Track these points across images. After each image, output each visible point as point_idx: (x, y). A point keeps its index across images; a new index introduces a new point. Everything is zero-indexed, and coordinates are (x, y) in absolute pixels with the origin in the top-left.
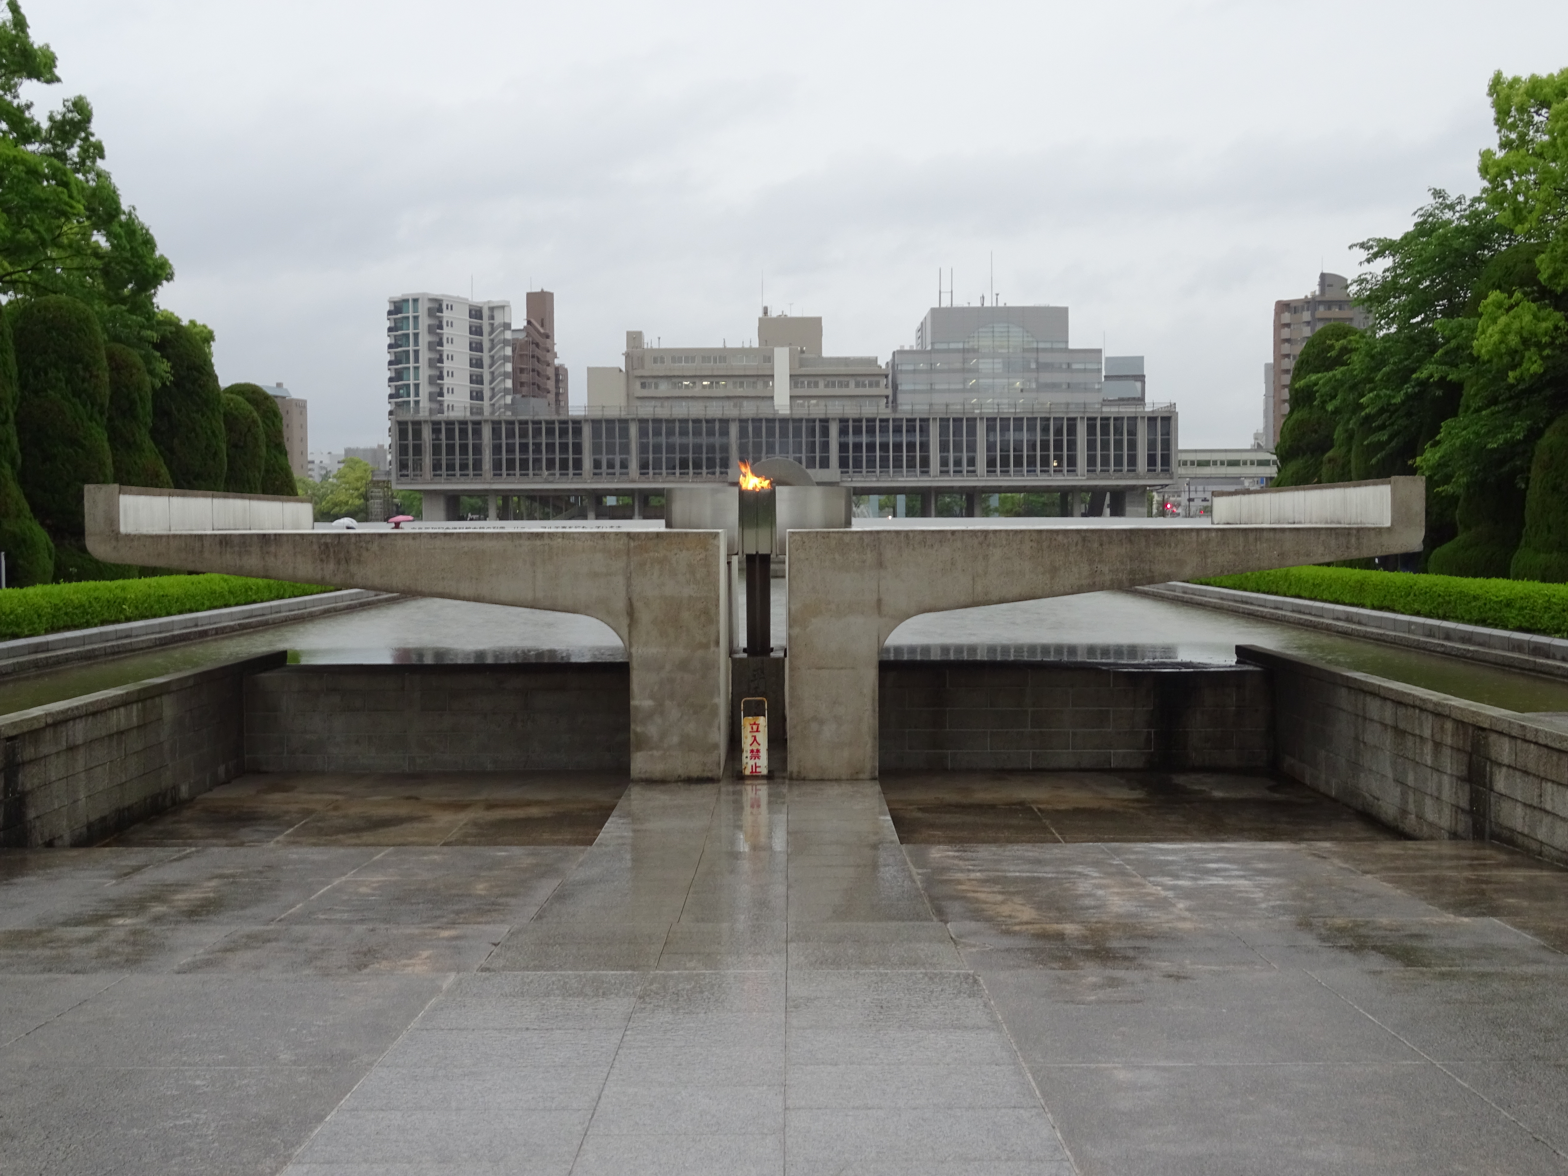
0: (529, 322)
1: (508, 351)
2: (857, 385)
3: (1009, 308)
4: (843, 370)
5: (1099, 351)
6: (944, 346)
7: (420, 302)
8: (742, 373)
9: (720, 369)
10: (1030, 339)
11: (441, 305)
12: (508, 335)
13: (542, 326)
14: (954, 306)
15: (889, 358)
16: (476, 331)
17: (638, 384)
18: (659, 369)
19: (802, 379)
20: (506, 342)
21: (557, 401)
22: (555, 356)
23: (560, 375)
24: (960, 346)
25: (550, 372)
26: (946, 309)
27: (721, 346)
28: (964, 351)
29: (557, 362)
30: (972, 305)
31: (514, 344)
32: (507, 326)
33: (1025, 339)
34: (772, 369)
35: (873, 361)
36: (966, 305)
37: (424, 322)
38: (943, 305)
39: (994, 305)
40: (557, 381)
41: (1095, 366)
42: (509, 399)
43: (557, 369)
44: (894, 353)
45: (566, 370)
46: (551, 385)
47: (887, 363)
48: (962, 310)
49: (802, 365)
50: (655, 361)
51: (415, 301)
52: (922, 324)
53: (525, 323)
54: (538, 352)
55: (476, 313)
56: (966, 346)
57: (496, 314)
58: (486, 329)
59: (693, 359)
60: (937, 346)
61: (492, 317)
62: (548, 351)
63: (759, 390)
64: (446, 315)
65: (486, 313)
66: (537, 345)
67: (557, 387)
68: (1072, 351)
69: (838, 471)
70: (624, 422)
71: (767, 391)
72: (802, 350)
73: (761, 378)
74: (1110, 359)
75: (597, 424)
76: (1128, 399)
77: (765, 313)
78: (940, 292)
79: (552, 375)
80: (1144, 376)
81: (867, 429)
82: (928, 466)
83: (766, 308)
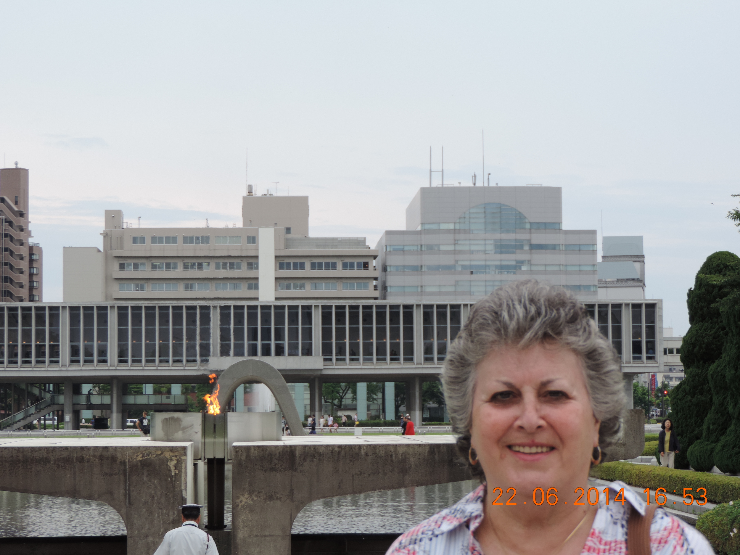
0: (2, 200)
2: (345, 266)
3: (500, 188)
4: (329, 251)
5: (594, 232)
6: (434, 227)
8: (224, 254)
9: (201, 250)
10: (524, 220)
13: (16, 203)
14: (444, 186)
15: (379, 238)
17: (116, 265)
18: (139, 250)
19: (287, 260)
21: (31, 281)
22: (29, 235)
23: (34, 254)
24: (451, 226)
25: (24, 251)
26: (437, 189)
27: (204, 226)
28: (455, 231)
29: (31, 241)
30: (463, 185)
33: (518, 220)
34: (257, 250)
35: (361, 242)
36: (458, 185)
38: (434, 185)
39: (486, 185)
40: (31, 261)
41: (591, 247)
43: (31, 248)
44: (383, 234)
45: (40, 250)
46: (24, 265)
48: (453, 190)
49: (287, 246)
50: (135, 240)
52: (412, 203)
54: (12, 232)
56: (457, 226)
59: (174, 240)
60: (427, 227)
62: (22, 230)
63: (244, 272)
66: (10, 223)
67: (31, 267)
68: (567, 232)
69: (321, 358)
70: (103, 310)
71: (251, 274)
72: (288, 230)
73: (245, 260)
74: (606, 240)
75: (74, 311)
76: (627, 280)
77: (250, 192)
78: (431, 171)
79: (26, 255)
80: (643, 256)
81: (350, 316)
82: (412, 354)
83: (250, 187)
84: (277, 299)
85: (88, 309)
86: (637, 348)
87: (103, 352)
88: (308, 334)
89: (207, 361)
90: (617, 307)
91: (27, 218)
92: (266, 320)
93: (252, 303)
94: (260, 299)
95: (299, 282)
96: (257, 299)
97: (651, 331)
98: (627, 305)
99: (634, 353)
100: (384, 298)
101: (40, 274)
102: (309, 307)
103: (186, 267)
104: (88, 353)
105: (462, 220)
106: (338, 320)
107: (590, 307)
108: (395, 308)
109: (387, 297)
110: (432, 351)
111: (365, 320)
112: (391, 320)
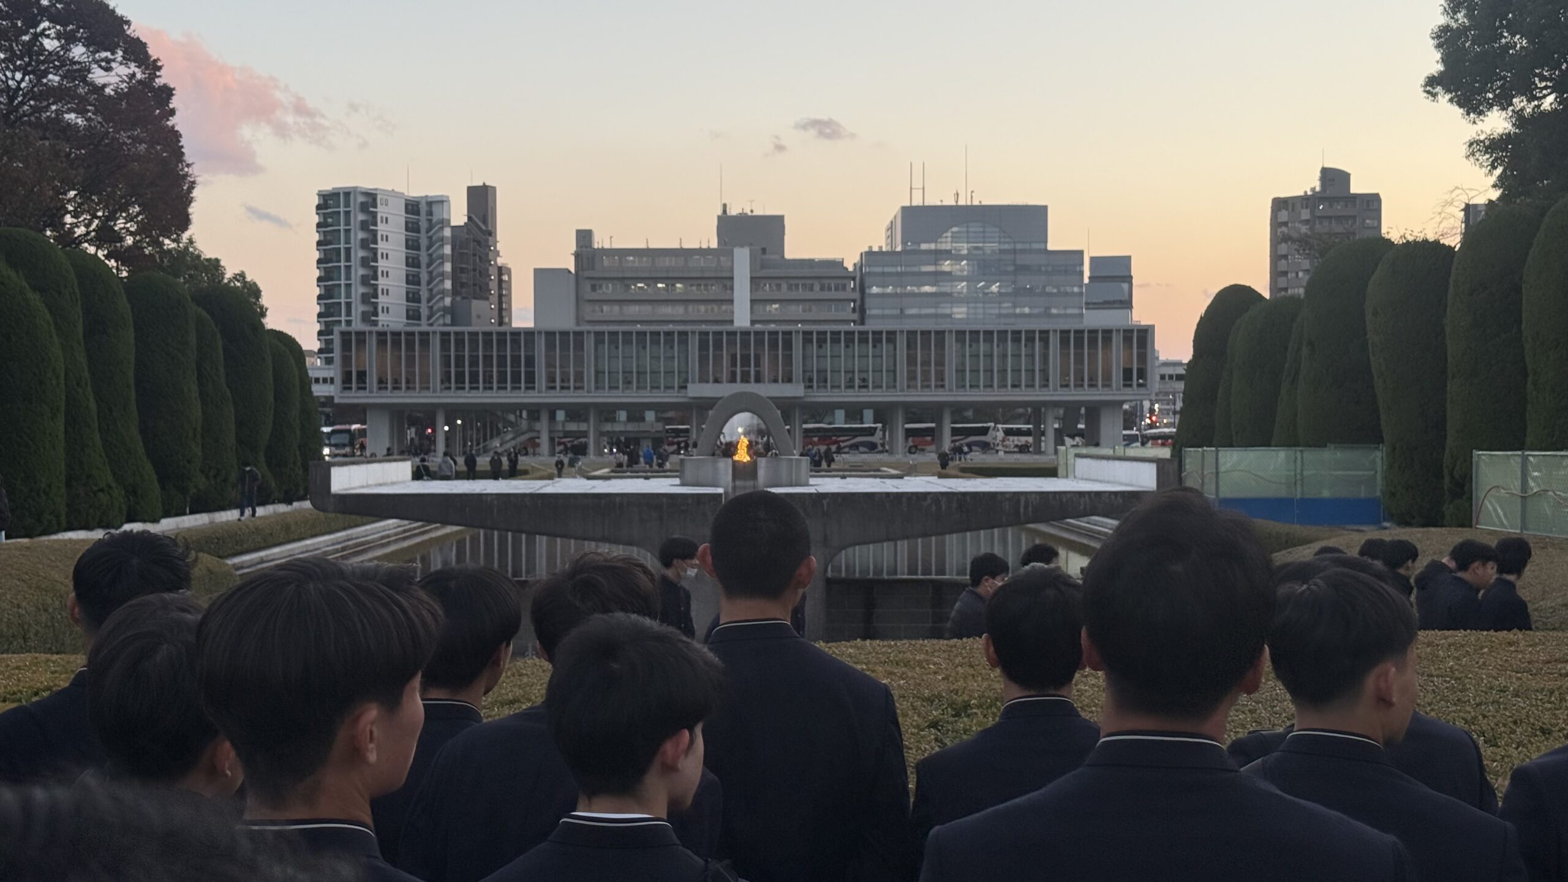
0: (469, 218)
1: (448, 250)
2: (822, 288)
3: (985, 206)
4: (806, 272)
5: (1081, 253)
6: (915, 247)
7: (352, 196)
8: (699, 275)
9: (676, 270)
10: (1008, 240)
11: (374, 199)
12: (447, 232)
13: (484, 222)
14: (925, 204)
15: (857, 259)
16: (412, 227)
17: (588, 288)
18: (611, 271)
19: (763, 282)
20: (444, 240)
21: (500, 303)
22: (497, 254)
23: (503, 276)
24: (933, 247)
25: (493, 272)
26: (918, 207)
27: (676, 246)
28: (936, 252)
29: (500, 261)
30: (945, 203)
31: (454, 242)
32: (444, 223)
33: (1002, 240)
34: (732, 270)
35: (838, 264)
36: (939, 204)
37: (357, 217)
38: (914, 204)
39: (969, 203)
40: (500, 282)
41: (1077, 268)
42: (448, 301)
43: (500, 269)
44: (862, 254)
45: (509, 270)
46: (494, 286)
47: (855, 265)
48: (935, 208)
49: (763, 266)
51: (347, 194)
52: (892, 222)
53: (466, 219)
54: (480, 251)
55: (412, 207)
56: (938, 247)
57: (435, 208)
58: (424, 225)
60: (908, 247)
61: (430, 213)
62: (490, 250)
63: (719, 294)
64: (381, 210)
65: (423, 208)
66: (479, 243)
67: (500, 288)
68: (1053, 253)
69: (802, 386)
70: (579, 335)
71: (726, 296)
72: (764, 251)
73: (719, 280)
74: (1093, 260)
75: (550, 335)
76: (1114, 302)
77: (725, 211)
78: (911, 189)
79: (495, 277)
80: (1131, 277)
81: (832, 342)
82: (895, 381)
83: (725, 206)
84: (753, 322)
85: (564, 334)
86: (1127, 374)
87: (579, 377)
88: (788, 359)
89: (685, 387)
90: (1107, 332)
91: (495, 237)
92: (745, 345)
93: (729, 328)
94: (738, 324)
96: (732, 322)
97: (1143, 357)
98: (1118, 331)
99: (1124, 380)
100: (862, 323)
101: (509, 295)
102: (790, 332)
104: (565, 379)
105: (944, 240)
106: (820, 347)
107: (1079, 333)
108: (877, 334)
109: (867, 321)
110: (915, 378)
111: (847, 346)
112: (874, 346)
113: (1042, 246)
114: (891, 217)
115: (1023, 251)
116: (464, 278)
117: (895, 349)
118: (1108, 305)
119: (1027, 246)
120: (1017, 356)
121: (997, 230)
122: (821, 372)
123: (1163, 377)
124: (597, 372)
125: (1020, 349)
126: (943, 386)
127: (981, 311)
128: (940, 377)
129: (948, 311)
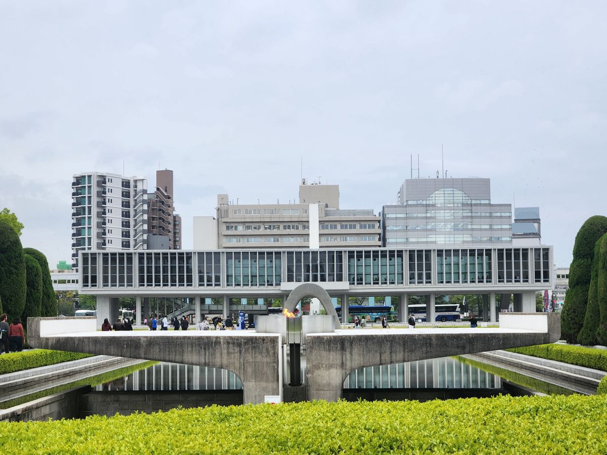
0: (158, 189)
1: (145, 207)
2: (361, 227)
3: (454, 179)
4: (352, 218)
5: (510, 205)
6: (414, 203)
7: (92, 177)
8: (289, 220)
9: (275, 218)
10: (467, 198)
11: (105, 179)
12: (146, 197)
13: (166, 191)
14: (420, 178)
15: (381, 210)
16: (126, 194)
17: (224, 227)
18: (238, 218)
19: (326, 224)
20: (144, 202)
21: (175, 237)
22: (174, 209)
23: (176, 221)
24: (424, 202)
25: (171, 219)
26: (415, 180)
27: (276, 203)
28: (426, 205)
29: (175, 213)
30: (431, 178)
31: (148, 202)
32: (145, 192)
33: (464, 198)
34: (308, 217)
35: (370, 212)
36: (428, 178)
37: (95, 190)
38: (414, 178)
39: (445, 177)
40: (175, 225)
41: (508, 214)
42: (145, 237)
43: (174, 217)
44: (383, 207)
45: (180, 218)
46: (171, 227)
47: (380, 213)
48: (425, 181)
49: (326, 215)
50: (235, 212)
51: (90, 177)
52: (401, 189)
53: (155, 190)
54: (164, 208)
55: (126, 184)
56: (428, 203)
57: (138, 184)
58: (132, 193)
59: (259, 211)
60: (410, 203)
61: (136, 187)
62: (169, 207)
63: (301, 231)
64: (108, 185)
65: (132, 184)
66: (163, 203)
67: (175, 229)
68: (493, 205)
69: (348, 283)
70: (217, 254)
71: (305, 232)
72: (327, 206)
73: (301, 223)
74: (516, 209)
75: (201, 254)
76: (530, 234)
77: (304, 183)
79: (172, 222)
80: (539, 219)
81: (365, 257)
82: (402, 280)
83: (304, 180)
84: (320, 247)
85: (209, 254)
86: (538, 275)
87: (218, 279)
88: (340, 267)
89: (280, 285)
90: (525, 251)
91: (172, 200)
92: (315, 260)
93: (306, 250)
94: (311, 248)
95: (334, 237)
96: (308, 247)
97: (546, 265)
98: (531, 249)
99: (536, 278)
100: (384, 246)
101: (180, 233)
102: (341, 252)
103: (266, 228)
104: (209, 280)
105: (431, 198)
106: (359, 260)
107: (509, 251)
108: (392, 252)
109: (387, 245)
110: (414, 278)
111: (374, 260)
112: (390, 259)
113: (487, 202)
114: (400, 186)
115: (476, 205)
116: (155, 223)
117: (402, 261)
118: (526, 235)
119: (478, 202)
120: (473, 264)
121: (461, 192)
122: (359, 275)
123: (558, 276)
124: (228, 276)
125: (474, 260)
126: (430, 282)
127: (452, 239)
128: (429, 276)
129: (434, 240)
